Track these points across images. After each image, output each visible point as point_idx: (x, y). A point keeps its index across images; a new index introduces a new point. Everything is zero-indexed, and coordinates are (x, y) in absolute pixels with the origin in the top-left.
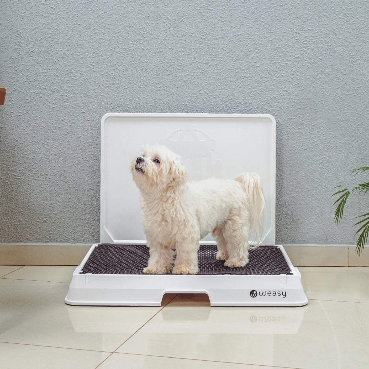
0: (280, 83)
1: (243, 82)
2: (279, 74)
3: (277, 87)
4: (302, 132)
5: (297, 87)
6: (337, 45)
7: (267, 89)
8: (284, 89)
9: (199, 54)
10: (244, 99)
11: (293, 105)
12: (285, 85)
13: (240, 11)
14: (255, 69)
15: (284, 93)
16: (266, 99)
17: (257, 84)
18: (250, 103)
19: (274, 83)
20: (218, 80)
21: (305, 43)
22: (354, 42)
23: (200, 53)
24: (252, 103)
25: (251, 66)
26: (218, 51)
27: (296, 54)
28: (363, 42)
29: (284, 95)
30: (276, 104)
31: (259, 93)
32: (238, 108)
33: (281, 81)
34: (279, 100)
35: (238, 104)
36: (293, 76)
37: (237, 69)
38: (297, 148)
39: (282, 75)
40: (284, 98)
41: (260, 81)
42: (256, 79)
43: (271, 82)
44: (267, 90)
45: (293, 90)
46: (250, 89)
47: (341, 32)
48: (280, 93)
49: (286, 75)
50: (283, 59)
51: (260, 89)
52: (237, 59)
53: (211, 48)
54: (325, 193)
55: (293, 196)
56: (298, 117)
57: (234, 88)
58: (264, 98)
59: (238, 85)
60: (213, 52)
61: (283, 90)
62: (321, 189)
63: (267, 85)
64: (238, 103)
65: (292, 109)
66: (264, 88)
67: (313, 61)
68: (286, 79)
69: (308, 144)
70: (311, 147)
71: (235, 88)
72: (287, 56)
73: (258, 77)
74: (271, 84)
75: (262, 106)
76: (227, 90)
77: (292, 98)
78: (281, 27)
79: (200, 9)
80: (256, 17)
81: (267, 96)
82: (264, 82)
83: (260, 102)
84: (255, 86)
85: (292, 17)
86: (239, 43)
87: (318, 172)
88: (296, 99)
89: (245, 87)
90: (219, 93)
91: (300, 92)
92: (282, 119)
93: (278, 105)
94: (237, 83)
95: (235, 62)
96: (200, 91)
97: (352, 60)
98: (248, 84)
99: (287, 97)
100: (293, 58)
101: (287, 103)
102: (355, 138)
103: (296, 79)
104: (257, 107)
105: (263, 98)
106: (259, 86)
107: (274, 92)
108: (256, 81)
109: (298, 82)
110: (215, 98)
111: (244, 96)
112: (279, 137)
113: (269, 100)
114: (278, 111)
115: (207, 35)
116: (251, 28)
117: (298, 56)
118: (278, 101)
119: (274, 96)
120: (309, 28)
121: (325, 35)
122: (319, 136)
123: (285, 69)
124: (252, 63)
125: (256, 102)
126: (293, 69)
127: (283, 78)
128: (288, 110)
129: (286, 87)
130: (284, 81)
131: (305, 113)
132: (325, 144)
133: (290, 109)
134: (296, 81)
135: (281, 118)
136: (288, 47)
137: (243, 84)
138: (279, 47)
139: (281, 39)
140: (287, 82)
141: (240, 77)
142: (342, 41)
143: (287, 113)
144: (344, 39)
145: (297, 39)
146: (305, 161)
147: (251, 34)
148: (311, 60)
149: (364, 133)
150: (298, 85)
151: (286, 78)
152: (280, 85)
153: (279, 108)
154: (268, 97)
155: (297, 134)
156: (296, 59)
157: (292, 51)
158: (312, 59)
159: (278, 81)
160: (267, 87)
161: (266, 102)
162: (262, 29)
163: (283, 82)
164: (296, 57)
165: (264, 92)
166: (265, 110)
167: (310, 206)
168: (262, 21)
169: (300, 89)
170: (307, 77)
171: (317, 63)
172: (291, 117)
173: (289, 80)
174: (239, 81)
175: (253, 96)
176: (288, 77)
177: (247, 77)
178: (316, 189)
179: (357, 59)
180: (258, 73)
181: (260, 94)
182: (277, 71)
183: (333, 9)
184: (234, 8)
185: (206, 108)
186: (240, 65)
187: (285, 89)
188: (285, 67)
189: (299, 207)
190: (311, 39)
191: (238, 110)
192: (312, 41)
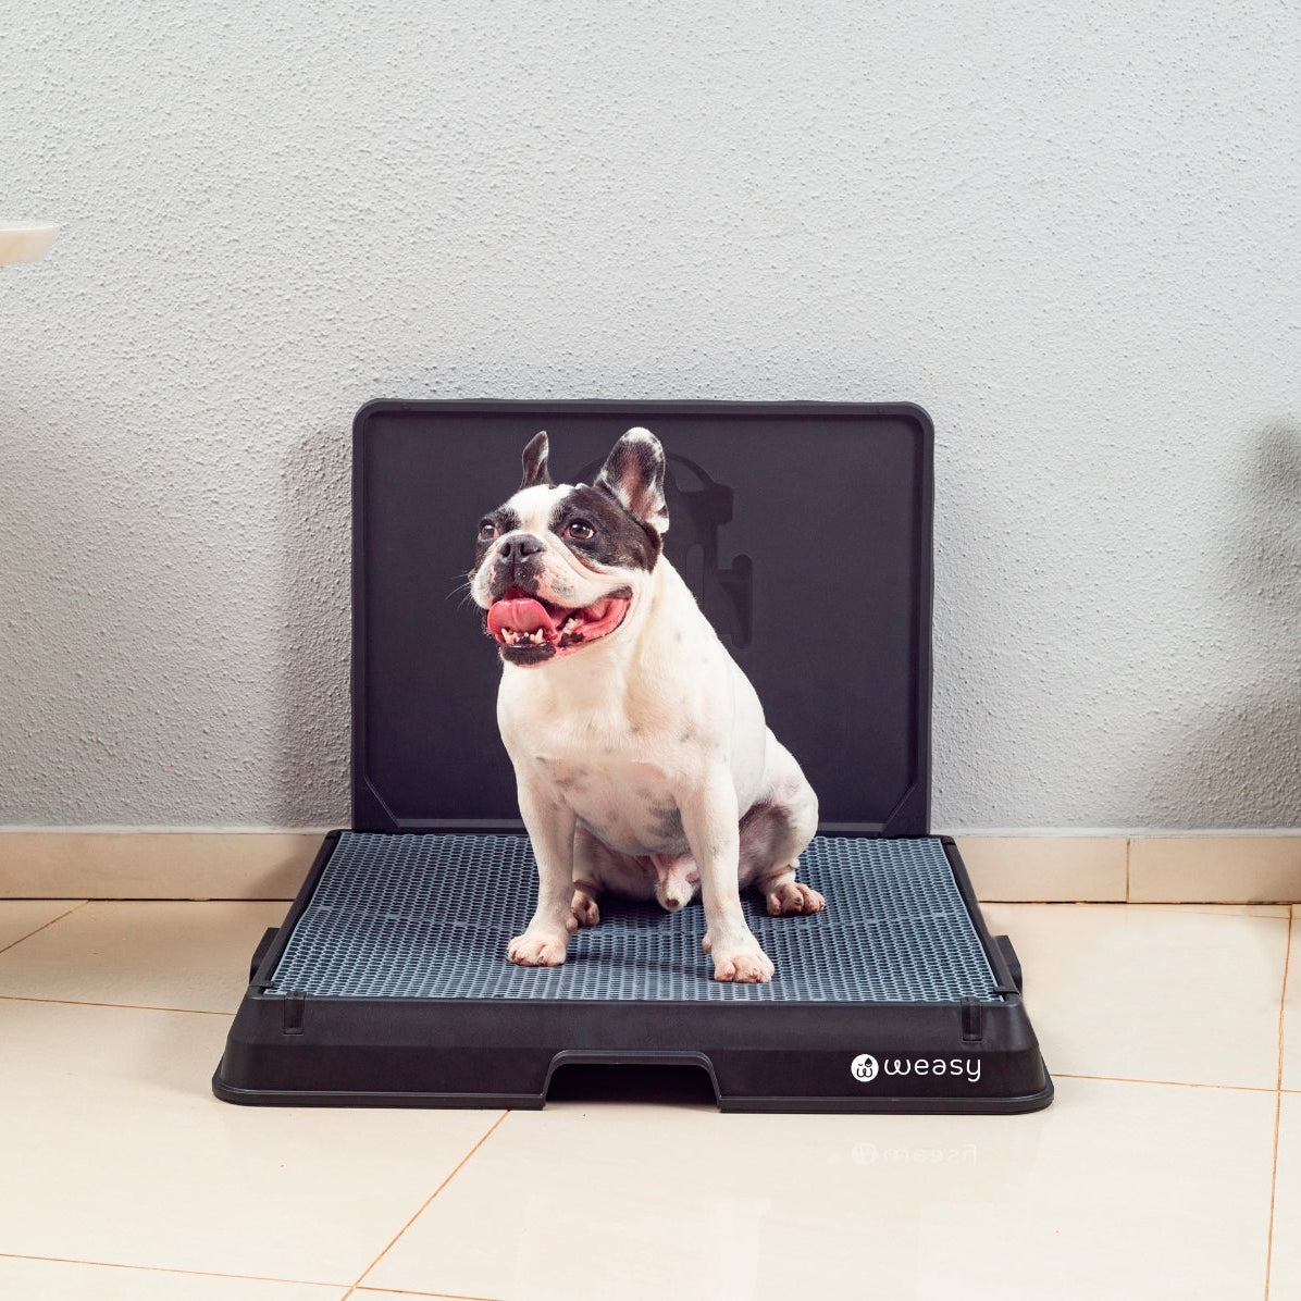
0: (311, 297)
1: (185, 294)
2: (306, 267)
3: (300, 309)
5: (366, 309)
6: (497, 170)
7: (266, 315)
8: (322, 314)
9: (38, 198)
10: (190, 347)
12: (326, 304)
13: (168, 55)
14: (227, 248)
15: (323, 329)
16: (264, 350)
17: (232, 300)
18: (211, 363)
19: (288, 297)
20: (102, 285)
21: (388, 162)
22: (551, 160)
23: (38, 195)
24: (219, 362)
25: (214, 239)
26: (99, 189)
27: (360, 201)
28: (582, 159)
29: (323, 335)
30: (298, 365)
31: (241, 329)
32: (172, 380)
33: (313, 288)
34: (306, 354)
35: (172, 365)
36: (352, 274)
39: (317, 268)
40: (324, 346)
41: (243, 288)
42: (230, 282)
43: (280, 292)
44: (266, 319)
45: (354, 319)
46: (210, 315)
47: (507, 126)
48: (311, 328)
49: (327, 269)
50: (316, 217)
51: (244, 316)
52: (165, 217)
53: (78, 180)
57: (157, 311)
58: (256, 345)
59: (170, 302)
60: (82, 192)
61: (321, 320)
63: (267, 303)
64: (171, 361)
65: (350, 381)
66: (257, 314)
67: (418, 223)
68: (331, 283)
72: (331, 206)
73: (235, 276)
74: (279, 299)
75: (253, 371)
76: (134, 318)
77: (349, 346)
78: (309, 111)
79: (37, 47)
80: (226, 77)
81: (266, 340)
82: (257, 294)
83: (243, 359)
84: (226, 306)
85: (344, 74)
86: (171, 162)
88: (364, 349)
89: (192, 309)
90: (107, 329)
91: (378, 325)
92: (319, 415)
93: (303, 370)
94: (167, 296)
95: (158, 228)
96: (44, 321)
97: (546, 219)
98: (204, 299)
99: (335, 343)
100: (352, 212)
101: (335, 362)
103: (361, 281)
104: (235, 376)
105: (252, 347)
106: (241, 305)
107: (291, 324)
108: (230, 288)
109: (371, 294)
110: (93, 344)
111: (191, 337)
113: (274, 353)
114: (306, 388)
115: (62, 136)
116: (209, 113)
117: (367, 206)
118: (303, 357)
119: (291, 338)
120: (401, 115)
121: (454, 136)
124: (215, 229)
125: (232, 360)
126: (350, 248)
127: (318, 280)
128: (337, 385)
129: (327, 309)
130: (323, 290)
134: (364, 290)
135: (315, 411)
136: (334, 175)
137: (188, 299)
138: (304, 175)
139: (309, 149)
140: (334, 293)
141: (176, 275)
142: (511, 156)
143: (335, 394)
144: (520, 149)
145: (362, 151)
147: (207, 132)
148: (411, 221)
150: (369, 303)
151: (328, 278)
152: (310, 303)
153: (309, 378)
154: (272, 343)
156: (361, 217)
157: (347, 190)
158: (414, 217)
159: (302, 287)
160: (268, 310)
161: (264, 357)
162: (245, 116)
163: (317, 293)
164: (361, 211)
165: (258, 324)
166: (262, 385)
168: (247, 91)
169: (377, 316)
170: (399, 276)
171: (429, 229)
173: (338, 288)
174: (174, 289)
175: (221, 338)
176: (336, 277)
177: (200, 277)
179: (564, 215)
180: (236, 261)
181: (242, 333)
182: (298, 255)
183: (481, 48)
184: (150, 45)
185: (64, 378)
186: (176, 236)
187: (329, 318)
188: (324, 243)
190: (409, 151)
191: (172, 386)
192: (413, 158)
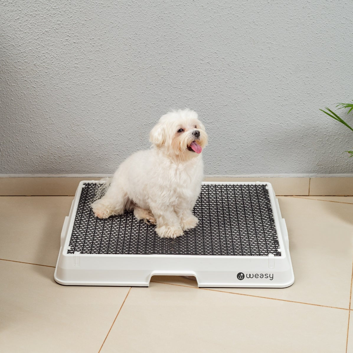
0: (52, 17)
1: (11, 16)
2: (50, 7)
3: (49, 21)
4: (78, 66)
5: (70, 20)
8: (56, 22)
10: (14, 33)
11: (67, 40)
12: (57, 19)
15: (57, 27)
16: (38, 34)
17: (27, 18)
18: (21, 38)
19: (45, 17)
29: (56, 29)
30: (49, 38)
31: (30, 27)
32: (10, 43)
33: (53, 14)
34: (52, 35)
36: (65, 9)
37: (4, 2)
38: (74, 83)
39: (54, 8)
40: (57, 32)
41: (30, 14)
42: (26, 12)
43: (42, 15)
44: (38, 24)
45: (67, 24)
46: (20, 23)
48: (53, 27)
49: (57, 8)
51: (31, 23)
54: (106, 127)
55: (74, 129)
56: (73, 51)
58: (36, 32)
59: (7, 19)
61: (56, 24)
62: (102, 123)
63: (38, 19)
64: (9, 38)
65: (66, 43)
66: (35, 22)
68: (59, 13)
69: (86, 79)
70: (89, 81)
71: (4, 23)
73: (27, 11)
74: (42, 18)
75: (35, 40)
77: (65, 32)
81: (39, 30)
82: (35, 16)
83: (32, 36)
84: (25, 20)
87: (97, 106)
88: (70, 33)
89: (14, 21)
91: (74, 26)
92: (57, 54)
93: (51, 40)
94: (6, 17)
98: (18, 18)
99: (61, 31)
101: (61, 37)
102: (134, 72)
103: (68, 12)
104: (29, 42)
105: (34, 33)
106: (30, 20)
107: (46, 25)
108: (26, 14)
109: (72, 16)
111: (14, 30)
112: (55, 72)
113: (41, 35)
114: (52, 45)
119: (46, 30)
122: (96, 70)
123: (57, 2)
125: (28, 37)
127: (54, 11)
128: (62, 44)
130: (56, 15)
131: (80, 47)
132: (104, 79)
133: (64, 43)
134: (69, 15)
135: (55, 52)
137: (12, 18)
140: (60, 16)
141: (8, 10)
146: (84, 96)
149: (143, 67)
150: (71, 19)
151: (57, 11)
152: (52, 19)
153: (53, 42)
155: (74, 68)
159: (49, 14)
160: (39, 21)
161: (38, 36)
163: (54, 16)
165: (36, 26)
166: (38, 45)
167: (92, 139)
169: (74, 23)
170: (80, 10)
172: (66, 52)
173: (61, 14)
174: (8, 15)
175: (24, 30)
176: (60, 10)
177: (16, 11)
178: (97, 122)
180: (27, 6)
181: (31, 28)
182: (48, 3)
189: (81, 139)
